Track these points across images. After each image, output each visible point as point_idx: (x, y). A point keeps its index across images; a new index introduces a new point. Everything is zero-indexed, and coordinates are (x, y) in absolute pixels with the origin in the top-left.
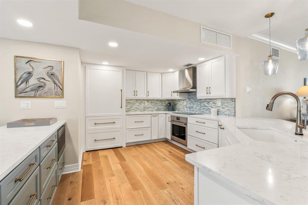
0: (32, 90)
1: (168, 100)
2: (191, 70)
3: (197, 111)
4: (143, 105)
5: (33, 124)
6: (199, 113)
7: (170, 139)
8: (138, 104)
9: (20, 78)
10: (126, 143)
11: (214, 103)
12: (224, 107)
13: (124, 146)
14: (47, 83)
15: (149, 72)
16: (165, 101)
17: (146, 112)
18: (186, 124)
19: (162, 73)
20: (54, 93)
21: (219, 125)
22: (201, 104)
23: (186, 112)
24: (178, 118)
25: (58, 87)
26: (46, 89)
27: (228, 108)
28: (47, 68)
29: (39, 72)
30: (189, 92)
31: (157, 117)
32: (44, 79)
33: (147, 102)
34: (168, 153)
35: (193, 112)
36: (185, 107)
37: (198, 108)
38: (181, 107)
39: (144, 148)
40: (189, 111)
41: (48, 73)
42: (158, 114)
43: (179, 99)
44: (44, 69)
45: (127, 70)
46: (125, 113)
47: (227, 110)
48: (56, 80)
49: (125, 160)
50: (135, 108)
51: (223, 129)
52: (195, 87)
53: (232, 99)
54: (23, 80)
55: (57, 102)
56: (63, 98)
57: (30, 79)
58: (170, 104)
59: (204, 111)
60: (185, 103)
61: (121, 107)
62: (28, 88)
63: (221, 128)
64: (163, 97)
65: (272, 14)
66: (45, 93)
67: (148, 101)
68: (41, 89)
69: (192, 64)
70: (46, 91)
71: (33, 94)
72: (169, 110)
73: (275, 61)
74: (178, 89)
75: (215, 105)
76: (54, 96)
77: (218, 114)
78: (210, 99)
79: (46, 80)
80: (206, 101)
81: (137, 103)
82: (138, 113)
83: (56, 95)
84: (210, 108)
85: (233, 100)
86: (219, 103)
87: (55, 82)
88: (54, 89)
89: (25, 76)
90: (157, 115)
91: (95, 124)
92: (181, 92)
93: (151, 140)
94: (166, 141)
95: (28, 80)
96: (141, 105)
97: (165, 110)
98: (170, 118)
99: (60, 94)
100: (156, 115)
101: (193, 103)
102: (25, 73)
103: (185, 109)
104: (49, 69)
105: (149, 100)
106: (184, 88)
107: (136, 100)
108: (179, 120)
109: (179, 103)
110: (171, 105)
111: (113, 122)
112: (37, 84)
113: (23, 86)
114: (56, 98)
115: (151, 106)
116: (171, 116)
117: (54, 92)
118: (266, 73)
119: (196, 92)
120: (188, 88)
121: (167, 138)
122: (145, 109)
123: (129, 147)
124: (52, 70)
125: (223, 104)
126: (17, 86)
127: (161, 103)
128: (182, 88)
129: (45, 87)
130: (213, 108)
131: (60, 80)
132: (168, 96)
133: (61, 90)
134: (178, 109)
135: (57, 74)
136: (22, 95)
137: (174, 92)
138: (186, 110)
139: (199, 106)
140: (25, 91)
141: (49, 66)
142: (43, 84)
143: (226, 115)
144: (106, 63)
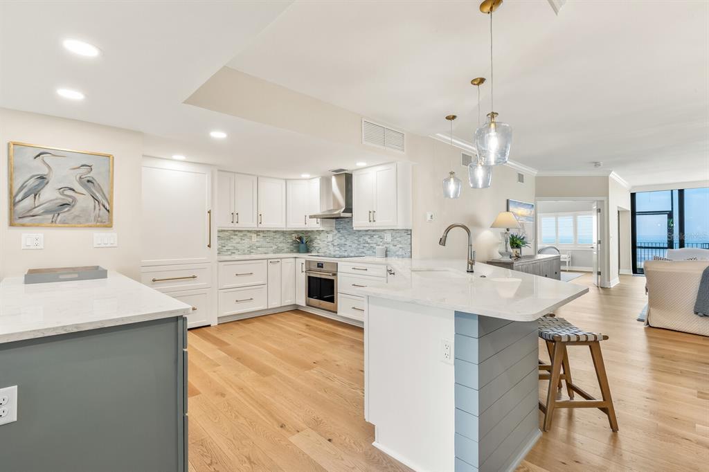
0: (47, 212)
1: (296, 232)
2: (343, 179)
3: (352, 251)
4: (247, 241)
5: (76, 276)
6: (357, 255)
7: (304, 305)
8: (239, 240)
9: (22, 186)
10: (218, 318)
11: (380, 237)
12: (395, 243)
13: (214, 323)
14: (78, 198)
15: (261, 176)
16: (291, 233)
17: (254, 256)
18: (335, 275)
19: (286, 180)
20: (93, 218)
21: (388, 271)
22: (360, 240)
23: (333, 253)
24: (320, 265)
25: (101, 207)
26: (76, 210)
27: (400, 246)
28: (79, 168)
29: (62, 176)
30: (337, 218)
31: (279, 264)
32: (74, 190)
33: (255, 235)
34: (304, 327)
35: (346, 254)
36: (330, 244)
37: (354, 246)
38: (322, 245)
39: (257, 324)
40: (338, 252)
41: (80, 178)
42: (281, 258)
43: (321, 229)
44: (72, 171)
45: (221, 171)
46: (216, 257)
47: (401, 248)
48: (99, 192)
49: (227, 344)
50: (232, 248)
51: (394, 274)
52: (349, 209)
53: (407, 230)
54: (29, 190)
55: (100, 236)
56: (111, 227)
57: (42, 189)
58: (300, 238)
59: (364, 250)
60: (330, 238)
61: (209, 246)
62: (38, 206)
63: (391, 274)
64: (288, 227)
65: (454, 117)
66: (74, 218)
67: (257, 232)
68: (66, 209)
69: (345, 170)
70: (76, 213)
71: (49, 219)
72: (299, 251)
73: (457, 181)
74: (318, 212)
75: (381, 240)
76: (93, 223)
77: (386, 256)
78: (374, 231)
79: (76, 192)
80: (367, 233)
81: (235, 237)
82: (237, 257)
83: (98, 221)
84: (375, 245)
85: (409, 232)
86: (388, 237)
87: (96, 195)
88: (93, 210)
89: (32, 183)
90: (279, 260)
91: (154, 281)
92: (325, 218)
93: (268, 309)
94: (296, 310)
95: (39, 191)
96: (244, 241)
97: (292, 251)
98: (304, 265)
99: (105, 220)
100: (277, 260)
101: (346, 236)
102: (31, 178)
103: (331, 248)
104: (84, 170)
105: (259, 231)
106: (329, 211)
107: (234, 231)
108: (322, 267)
109: (318, 238)
110: (302, 242)
111: (191, 276)
112: (56, 199)
113: (28, 202)
114: (98, 227)
115: (265, 244)
116: (306, 261)
117: (93, 215)
118: (447, 195)
119: (352, 217)
120: (336, 210)
121: (297, 303)
122: (251, 250)
123: (223, 325)
124: (89, 172)
125: (394, 238)
126: (13, 204)
127: (282, 238)
128: (325, 209)
129: (73, 206)
130: (379, 245)
131: (105, 193)
132: (298, 224)
133: (107, 212)
134: (317, 248)
135: (99, 180)
136: (26, 220)
137: (311, 217)
138: (332, 250)
139: (356, 242)
140: (31, 214)
141: (83, 166)
142: (70, 200)
143: (398, 256)
144: (182, 157)
